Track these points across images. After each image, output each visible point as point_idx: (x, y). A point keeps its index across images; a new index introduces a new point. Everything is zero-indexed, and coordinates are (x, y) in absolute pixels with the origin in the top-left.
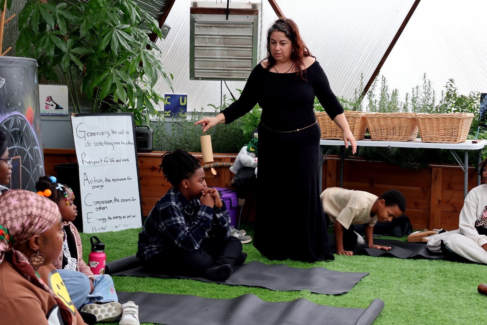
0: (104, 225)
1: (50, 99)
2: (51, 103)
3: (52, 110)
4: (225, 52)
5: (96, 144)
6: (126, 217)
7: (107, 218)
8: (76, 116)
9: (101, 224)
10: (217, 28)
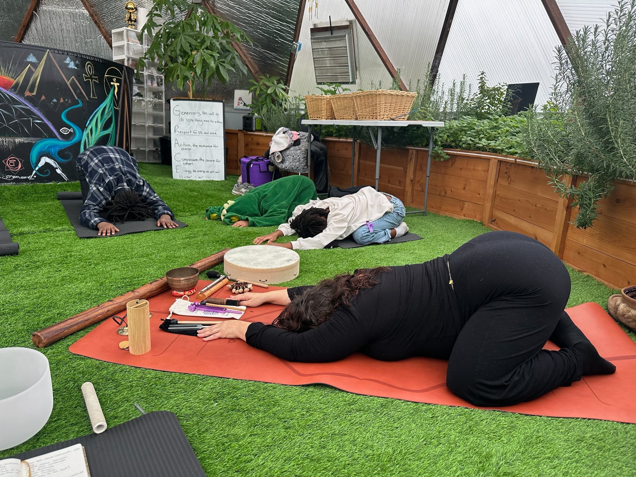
0: (189, 175)
1: (240, 99)
2: (241, 102)
3: (241, 106)
4: (332, 61)
5: (188, 120)
6: (210, 172)
7: (192, 170)
8: (174, 100)
9: (187, 174)
10: (324, 43)
